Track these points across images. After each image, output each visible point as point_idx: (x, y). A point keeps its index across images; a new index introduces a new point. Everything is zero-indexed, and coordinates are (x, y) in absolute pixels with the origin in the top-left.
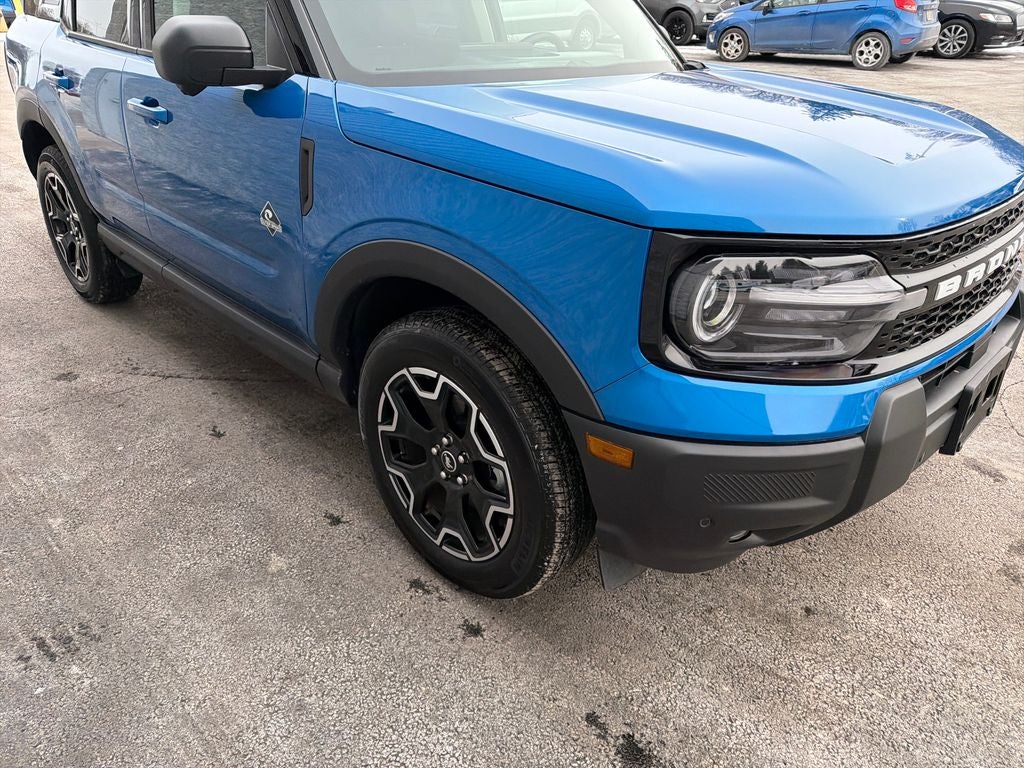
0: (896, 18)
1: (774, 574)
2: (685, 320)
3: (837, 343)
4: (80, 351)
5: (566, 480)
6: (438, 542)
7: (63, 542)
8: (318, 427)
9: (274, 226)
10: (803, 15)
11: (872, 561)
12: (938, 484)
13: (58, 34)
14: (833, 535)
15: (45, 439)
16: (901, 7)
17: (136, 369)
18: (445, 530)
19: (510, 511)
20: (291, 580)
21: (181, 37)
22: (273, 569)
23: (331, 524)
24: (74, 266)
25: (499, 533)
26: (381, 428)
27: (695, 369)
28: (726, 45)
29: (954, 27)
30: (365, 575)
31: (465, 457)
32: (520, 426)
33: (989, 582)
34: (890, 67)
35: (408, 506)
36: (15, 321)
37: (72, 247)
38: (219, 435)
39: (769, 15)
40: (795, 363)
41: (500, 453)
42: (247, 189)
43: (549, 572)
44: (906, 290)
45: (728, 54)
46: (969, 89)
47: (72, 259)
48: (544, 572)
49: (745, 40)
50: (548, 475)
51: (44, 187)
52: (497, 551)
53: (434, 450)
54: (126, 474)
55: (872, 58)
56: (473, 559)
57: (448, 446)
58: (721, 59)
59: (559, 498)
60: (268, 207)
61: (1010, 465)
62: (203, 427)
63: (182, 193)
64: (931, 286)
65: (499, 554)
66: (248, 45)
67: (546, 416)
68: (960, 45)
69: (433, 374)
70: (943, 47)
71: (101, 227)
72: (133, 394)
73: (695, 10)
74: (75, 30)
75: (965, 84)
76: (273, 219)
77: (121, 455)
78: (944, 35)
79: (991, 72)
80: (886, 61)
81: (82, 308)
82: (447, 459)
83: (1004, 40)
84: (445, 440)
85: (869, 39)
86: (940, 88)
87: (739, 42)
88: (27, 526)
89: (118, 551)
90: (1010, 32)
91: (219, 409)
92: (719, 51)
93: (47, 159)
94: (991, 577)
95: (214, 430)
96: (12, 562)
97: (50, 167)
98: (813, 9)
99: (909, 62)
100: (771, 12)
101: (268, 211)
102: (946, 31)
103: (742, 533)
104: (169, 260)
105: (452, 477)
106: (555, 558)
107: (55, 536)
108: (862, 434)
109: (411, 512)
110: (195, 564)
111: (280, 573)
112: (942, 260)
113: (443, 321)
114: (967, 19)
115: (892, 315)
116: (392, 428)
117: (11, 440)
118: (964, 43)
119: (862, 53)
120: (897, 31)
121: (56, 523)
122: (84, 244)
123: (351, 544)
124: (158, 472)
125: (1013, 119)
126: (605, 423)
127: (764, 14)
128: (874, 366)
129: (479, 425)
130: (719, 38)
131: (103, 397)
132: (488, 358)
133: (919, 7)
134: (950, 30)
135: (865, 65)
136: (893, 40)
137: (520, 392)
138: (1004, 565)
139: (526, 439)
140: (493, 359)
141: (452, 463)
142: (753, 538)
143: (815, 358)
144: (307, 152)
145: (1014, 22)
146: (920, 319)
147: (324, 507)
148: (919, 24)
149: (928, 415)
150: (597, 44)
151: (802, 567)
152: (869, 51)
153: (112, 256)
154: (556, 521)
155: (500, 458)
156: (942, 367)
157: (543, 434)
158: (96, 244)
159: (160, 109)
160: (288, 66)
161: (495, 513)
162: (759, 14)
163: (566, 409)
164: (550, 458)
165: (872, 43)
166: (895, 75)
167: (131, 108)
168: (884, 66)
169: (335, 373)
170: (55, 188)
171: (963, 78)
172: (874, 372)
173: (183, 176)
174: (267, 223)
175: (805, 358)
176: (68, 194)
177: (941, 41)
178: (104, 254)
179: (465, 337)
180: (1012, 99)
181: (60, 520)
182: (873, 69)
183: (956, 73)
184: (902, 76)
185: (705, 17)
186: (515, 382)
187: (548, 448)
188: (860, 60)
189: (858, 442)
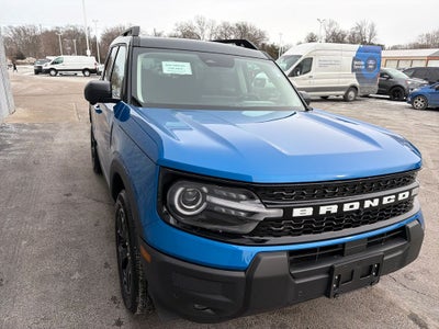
28: (416, 102)
45: (417, 106)
49: (425, 100)
58: (413, 108)
73: (406, 87)
87: (422, 101)
92: (413, 105)
108: (245, 271)
130: (413, 99)
175: (223, 230)
189: (242, 274)
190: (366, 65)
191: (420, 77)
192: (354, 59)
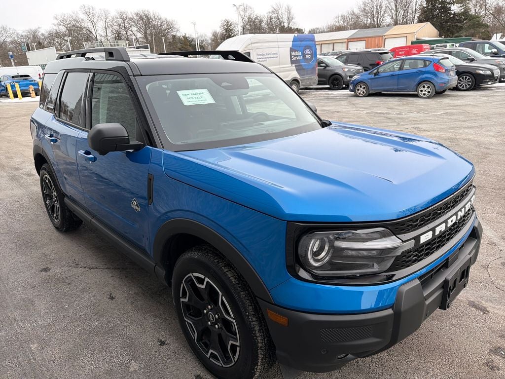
0: (436, 75)
1: (372, 368)
2: (305, 256)
3: (376, 266)
4: (53, 256)
5: (262, 330)
6: (208, 356)
7: (36, 357)
8: (158, 293)
9: (137, 208)
10: (392, 75)
11: (421, 360)
12: (455, 316)
13: (52, 119)
14: (402, 346)
15: (32, 302)
16: (437, 70)
17: (77, 264)
18: (211, 351)
19: (238, 344)
20: (140, 375)
21: (99, 132)
22: (132, 369)
23: (160, 345)
24: (54, 214)
25: (234, 353)
26: (182, 300)
27: (314, 280)
28: (358, 90)
29: (464, 77)
30: (174, 372)
31: (218, 315)
32: (240, 304)
33: (479, 370)
34: (436, 96)
35: (195, 338)
36: (25, 242)
37: (53, 206)
38: (112, 298)
39: (377, 76)
40: (358, 275)
41: (232, 316)
42: (129, 184)
43: (258, 374)
44: (403, 242)
45: (360, 94)
46: (474, 106)
47: (53, 211)
48: (255, 374)
49: (367, 87)
50: (253, 327)
51: (43, 180)
52: (234, 363)
53: (205, 311)
54: (68, 320)
55: (426, 93)
56: (224, 366)
57: (211, 309)
58: (356, 96)
59: (259, 339)
60: (135, 200)
61: (491, 304)
62: (105, 294)
63: (102, 181)
64: (417, 239)
65: (234, 364)
66: (127, 135)
67: (252, 299)
68: (469, 85)
69: (203, 277)
70: (461, 86)
71: (66, 199)
72: (75, 278)
73: (343, 75)
74: (59, 117)
75: (472, 103)
76: (137, 205)
77: (67, 310)
78: (460, 80)
79: (484, 97)
80: (434, 93)
81: (56, 234)
82: (211, 316)
83: (489, 81)
84: (209, 307)
85: (425, 85)
86: (460, 106)
87: (364, 88)
88: (21, 349)
89: (61, 361)
90: (492, 78)
91: (114, 285)
92: (355, 92)
93: (45, 169)
94: (480, 367)
95: (110, 296)
96: (12, 368)
97: (45, 172)
98: (397, 73)
99: (445, 93)
100: (378, 75)
101: (134, 202)
102: (461, 78)
103: (344, 355)
104: (94, 216)
105: (213, 325)
106: (259, 367)
107: (32, 354)
108: (392, 307)
109: (196, 341)
110: (96, 368)
111: (135, 371)
112: (421, 226)
113: (207, 252)
114: (470, 73)
115: (399, 253)
116: (186, 300)
117: (17, 303)
118: (470, 83)
119: (422, 91)
120: (436, 81)
121: (34, 347)
122: (58, 206)
123: (169, 356)
124: (83, 318)
125: (495, 120)
126: (275, 304)
127: (375, 76)
128: (394, 275)
129: (222, 302)
130: (355, 87)
131: (62, 280)
132: (225, 271)
133: (446, 70)
134: (463, 78)
135: (424, 96)
136: (436, 85)
137: (239, 287)
138: (487, 360)
139: (243, 310)
140: (227, 271)
141: (213, 318)
142: (350, 356)
143: (367, 272)
144: (151, 180)
145: (493, 73)
146: (415, 252)
147: (157, 336)
148: (447, 77)
149: (424, 295)
150: (300, 91)
151: (386, 364)
152: (425, 90)
153: (70, 211)
154: (258, 350)
155: (232, 318)
156: (433, 270)
157: (250, 308)
158: (63, 206)
159: (91, 156)
160: (144, 143)
161: (232, 344)
162: (372, 76)
163: (258, 297)
164: (254, 319)
165: (426, 86)
166: (438, 100)
167: (79, 155)
168: (433, 96)
169: (162, 272)
170: (47, 181)
171: (471, 100)
172: (394, 278)
173: (101, 175)
174: (135, 207)
175: (361, 273)
176: (52, 184)
177: (460, 83)
178: (66, 211)
179: (216, 261)
180: (494, 110)
181: (36, 345)
182: (428, 98)
183: (467, 98)
184: (441, 100)
185: (348, 78)
186: (237, 282)
187: (253, 314)
188: (421, 94)
189: (390, 311)
190: (304, 55)
191: (352, 62)
192: (292, 50)
